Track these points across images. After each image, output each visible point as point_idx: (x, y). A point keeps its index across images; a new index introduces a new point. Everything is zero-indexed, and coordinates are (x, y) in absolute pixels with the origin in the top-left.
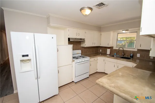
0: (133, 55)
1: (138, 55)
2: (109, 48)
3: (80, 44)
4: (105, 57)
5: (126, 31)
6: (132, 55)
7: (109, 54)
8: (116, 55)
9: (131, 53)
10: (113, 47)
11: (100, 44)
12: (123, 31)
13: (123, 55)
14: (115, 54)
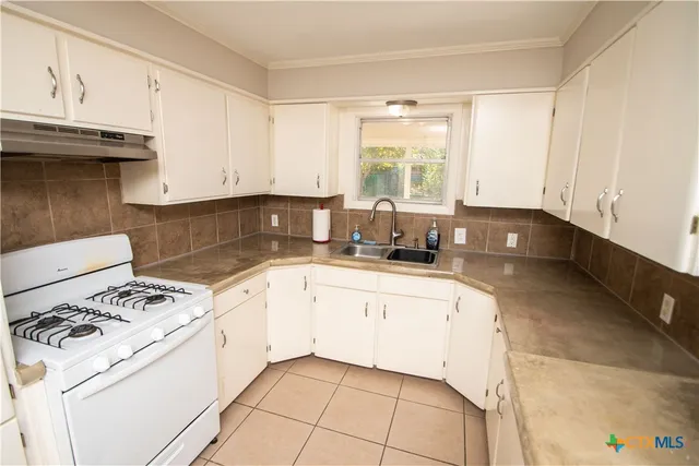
0: (439, 236)
1: (460, 236)
2: (322, 203)
3: (116, 186)
4: (311, 262)
5: (407, 108)
6: (434, 235)
7: (326, 239)
8: (359, 242)
9: (431, 229)
10: (342, 196)
11: (272, 182)
12: (389, 103)
13: (396, 239)
14: (357, 237)
